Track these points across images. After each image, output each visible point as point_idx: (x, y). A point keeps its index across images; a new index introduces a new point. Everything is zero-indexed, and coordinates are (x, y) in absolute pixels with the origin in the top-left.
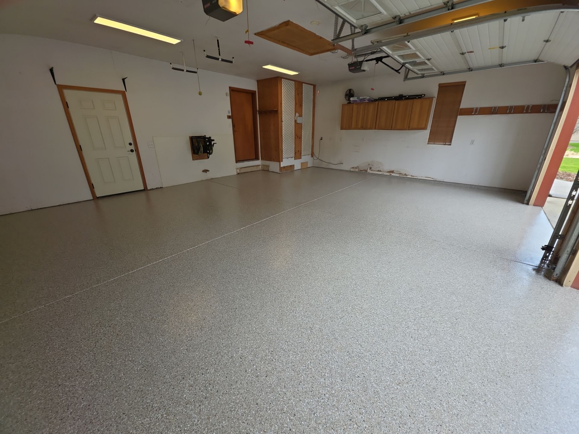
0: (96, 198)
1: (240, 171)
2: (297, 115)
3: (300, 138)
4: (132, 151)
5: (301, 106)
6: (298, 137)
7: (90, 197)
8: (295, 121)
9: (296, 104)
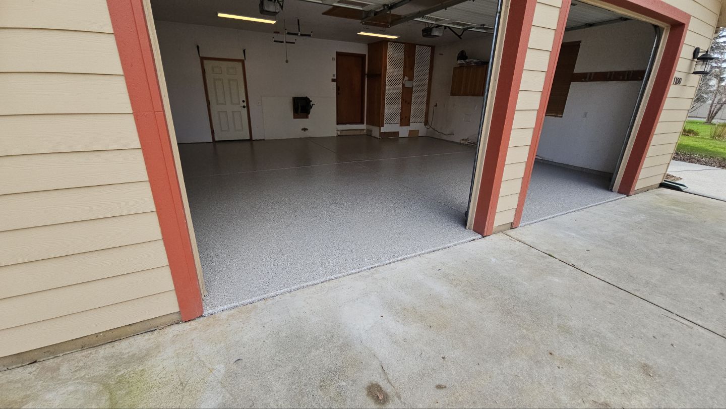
0: (214, 141)
1: (341, 133)
2: (406, 78)
3: (410, 103)
4: (244, 107)
5: (412, 69)
6: (406, 102)
7: (211, 140)
8: (403, 85)
9: (405, 67)
